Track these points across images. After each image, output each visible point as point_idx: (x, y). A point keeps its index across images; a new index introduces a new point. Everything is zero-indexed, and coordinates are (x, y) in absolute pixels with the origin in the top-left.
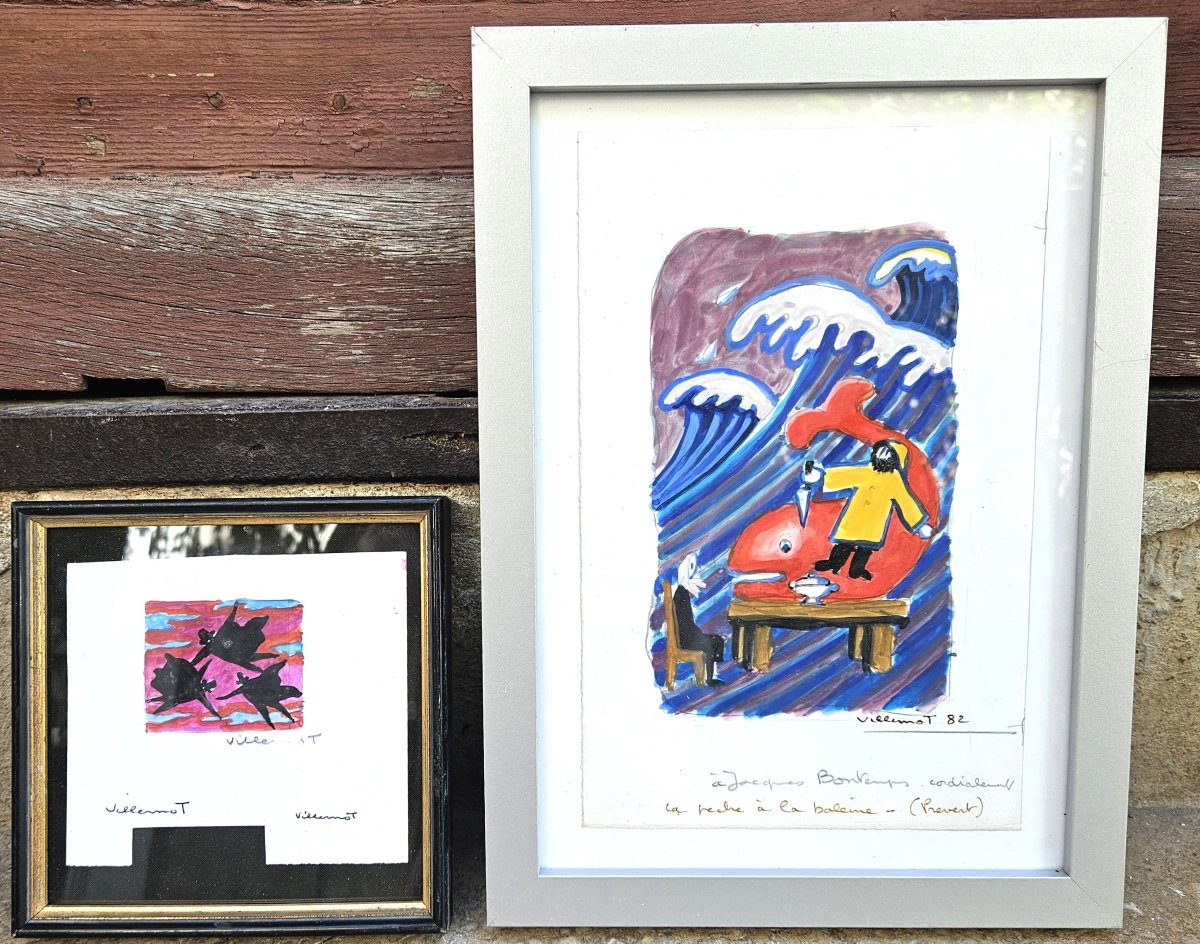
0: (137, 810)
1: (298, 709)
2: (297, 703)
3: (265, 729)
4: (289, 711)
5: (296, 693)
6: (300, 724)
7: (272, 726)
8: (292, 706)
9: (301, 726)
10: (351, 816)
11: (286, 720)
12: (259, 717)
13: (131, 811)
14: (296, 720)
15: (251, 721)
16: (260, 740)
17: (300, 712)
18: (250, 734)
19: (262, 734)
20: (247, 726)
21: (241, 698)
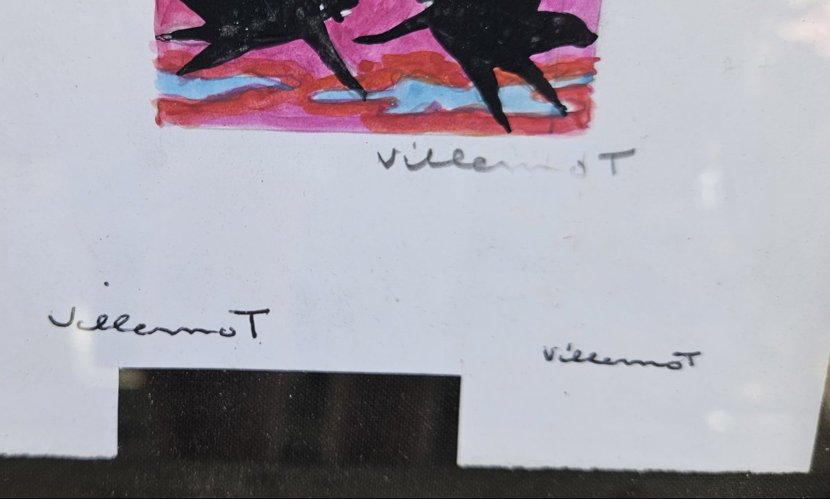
0: (131, 324)
1: (578, 81)
2: (578, 61)
3: (484, 130)
4: (555, 84)
5: (580, 33)
6: (580, 121)
7: (504, 123)
8: (565, 70)
9: (582, 126)
10: (685, 361)
11: (544, 107)
12: (471, 97)
13: (116, 326)
14: (571, 108)
15: (448, 106)
16: (469, 159)
17: (584, 89)
18: (443, 143)
19: (475, 145)
20: (434, 119)
21: (424, 42)
